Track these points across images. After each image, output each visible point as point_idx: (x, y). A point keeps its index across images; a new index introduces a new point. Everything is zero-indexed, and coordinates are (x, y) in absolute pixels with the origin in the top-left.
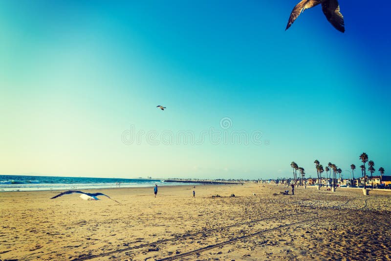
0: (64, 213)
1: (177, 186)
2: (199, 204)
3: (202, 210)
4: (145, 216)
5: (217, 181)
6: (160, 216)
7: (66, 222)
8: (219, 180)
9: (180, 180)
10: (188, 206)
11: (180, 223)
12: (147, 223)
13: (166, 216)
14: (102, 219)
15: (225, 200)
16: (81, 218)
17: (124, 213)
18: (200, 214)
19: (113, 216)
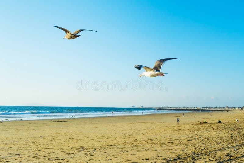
0: (63, 140)
1: (167, 114)
2: (188, 130)
3: (191, 135)
4: (138, 142)
5: (204, 109)
6: (152, 142)
7: (65, 148)
8: (206, 107)
9: (170, 108)
10: (177, 132)
11: (170, 148)
12: (140, 148)
13: (157, 142)
14: (99, 145)
15: (212, 126)
16: (79, 144)
17: (119, 140)
18: (189, 139)
19: (109, 143)
